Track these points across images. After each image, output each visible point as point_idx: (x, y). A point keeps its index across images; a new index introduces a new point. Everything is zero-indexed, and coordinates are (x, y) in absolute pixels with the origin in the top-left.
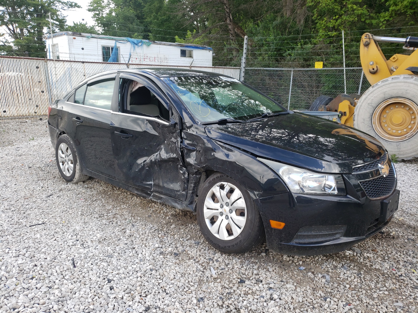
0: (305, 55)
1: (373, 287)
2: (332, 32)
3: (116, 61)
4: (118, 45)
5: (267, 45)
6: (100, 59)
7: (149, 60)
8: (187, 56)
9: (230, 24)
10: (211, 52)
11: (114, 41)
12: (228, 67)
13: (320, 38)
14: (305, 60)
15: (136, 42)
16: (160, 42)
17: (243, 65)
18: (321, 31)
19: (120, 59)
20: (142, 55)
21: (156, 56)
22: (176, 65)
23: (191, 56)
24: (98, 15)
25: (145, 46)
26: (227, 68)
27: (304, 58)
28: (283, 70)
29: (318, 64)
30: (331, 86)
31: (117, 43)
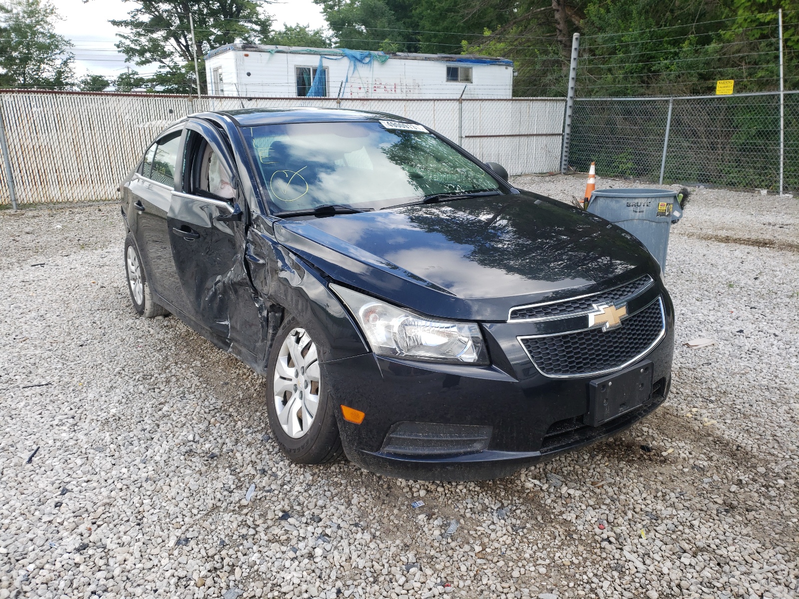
0: (701, 66)
1: (527, 556)
2: (766, 11)
3: (322, 93)
4: (326, 63)
5: (623, 49)
6: (293, 91)
7: (383, 90)
8: (459, 78)
9: (558, 11)
10: (510, 69)
11: (319, 57)
12: (539, 98)
13: (738, 27)
14: (703, 77)
15: (359, 57)
16: (406, 54)
17: (570, 93)
18: (740, 12)
19: (329, 90)
20: (370, 81)
21: (398, 82)
22: (432, 98)
23: (468, 79)
24: (332, 7)
25: (376, 64)
26: (537, 100)
27: (700, 74)
28: (655, 101)
29: (722, 85)
30: (753, 131)
31: (324, 60)
